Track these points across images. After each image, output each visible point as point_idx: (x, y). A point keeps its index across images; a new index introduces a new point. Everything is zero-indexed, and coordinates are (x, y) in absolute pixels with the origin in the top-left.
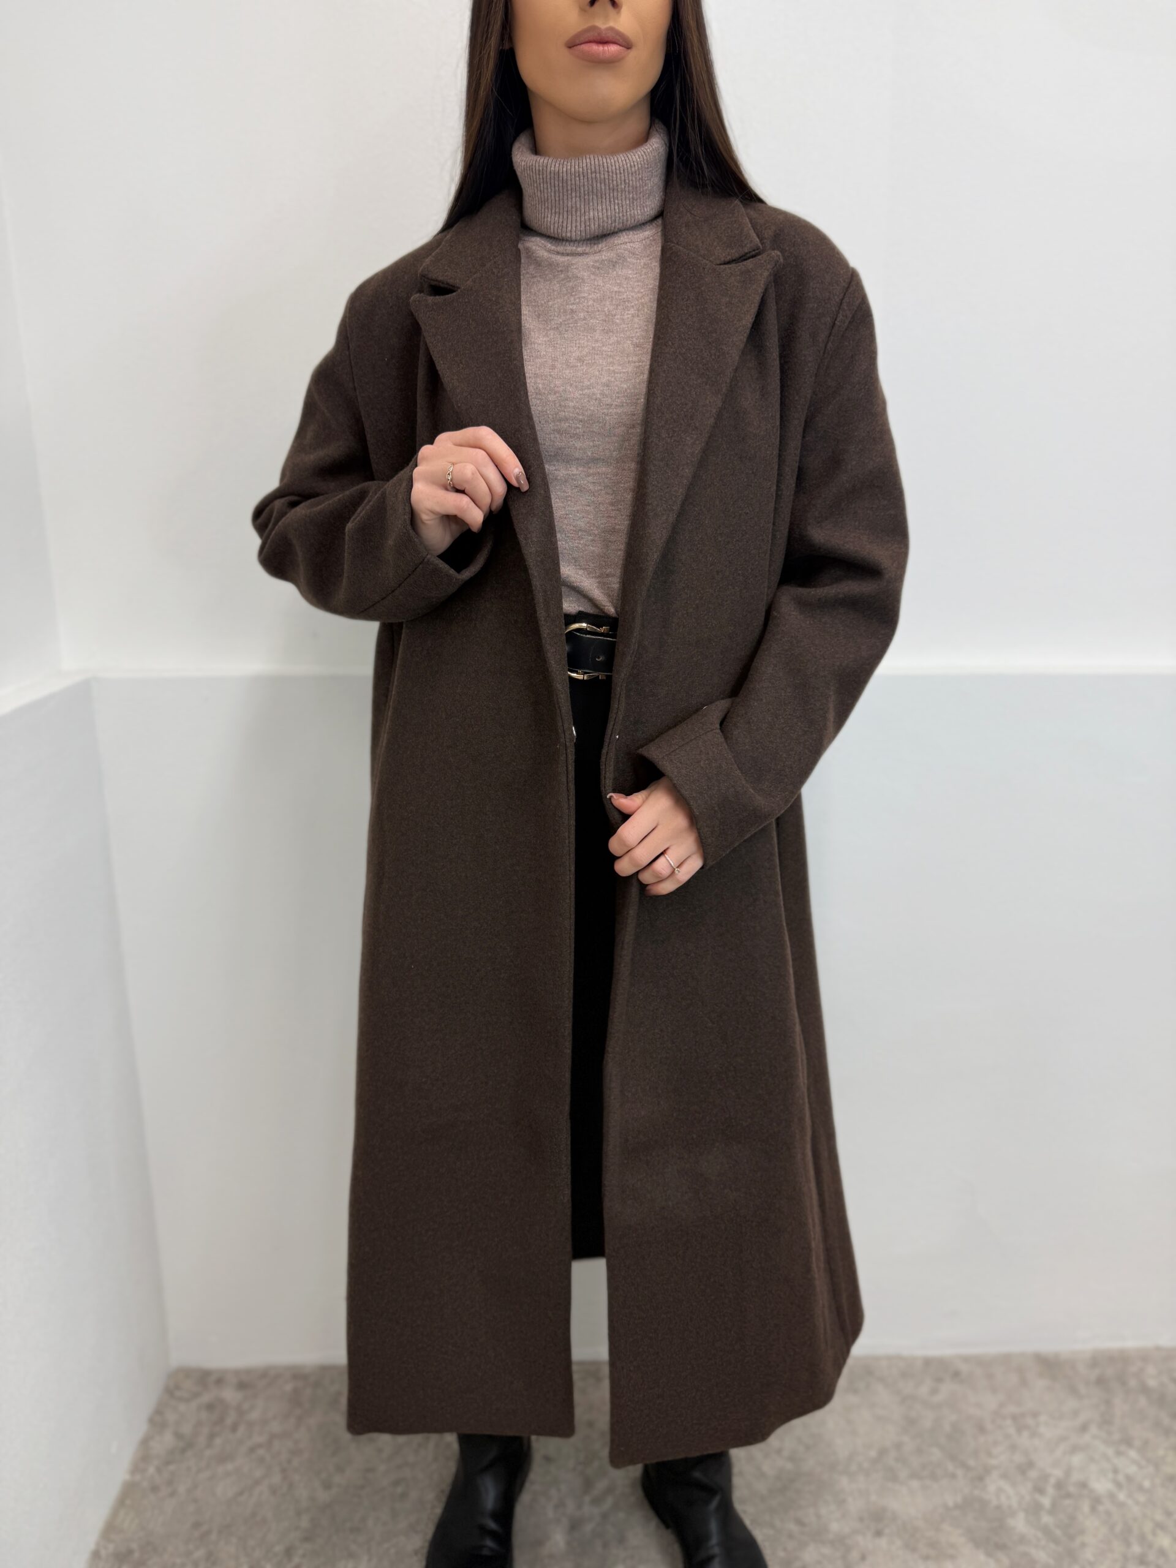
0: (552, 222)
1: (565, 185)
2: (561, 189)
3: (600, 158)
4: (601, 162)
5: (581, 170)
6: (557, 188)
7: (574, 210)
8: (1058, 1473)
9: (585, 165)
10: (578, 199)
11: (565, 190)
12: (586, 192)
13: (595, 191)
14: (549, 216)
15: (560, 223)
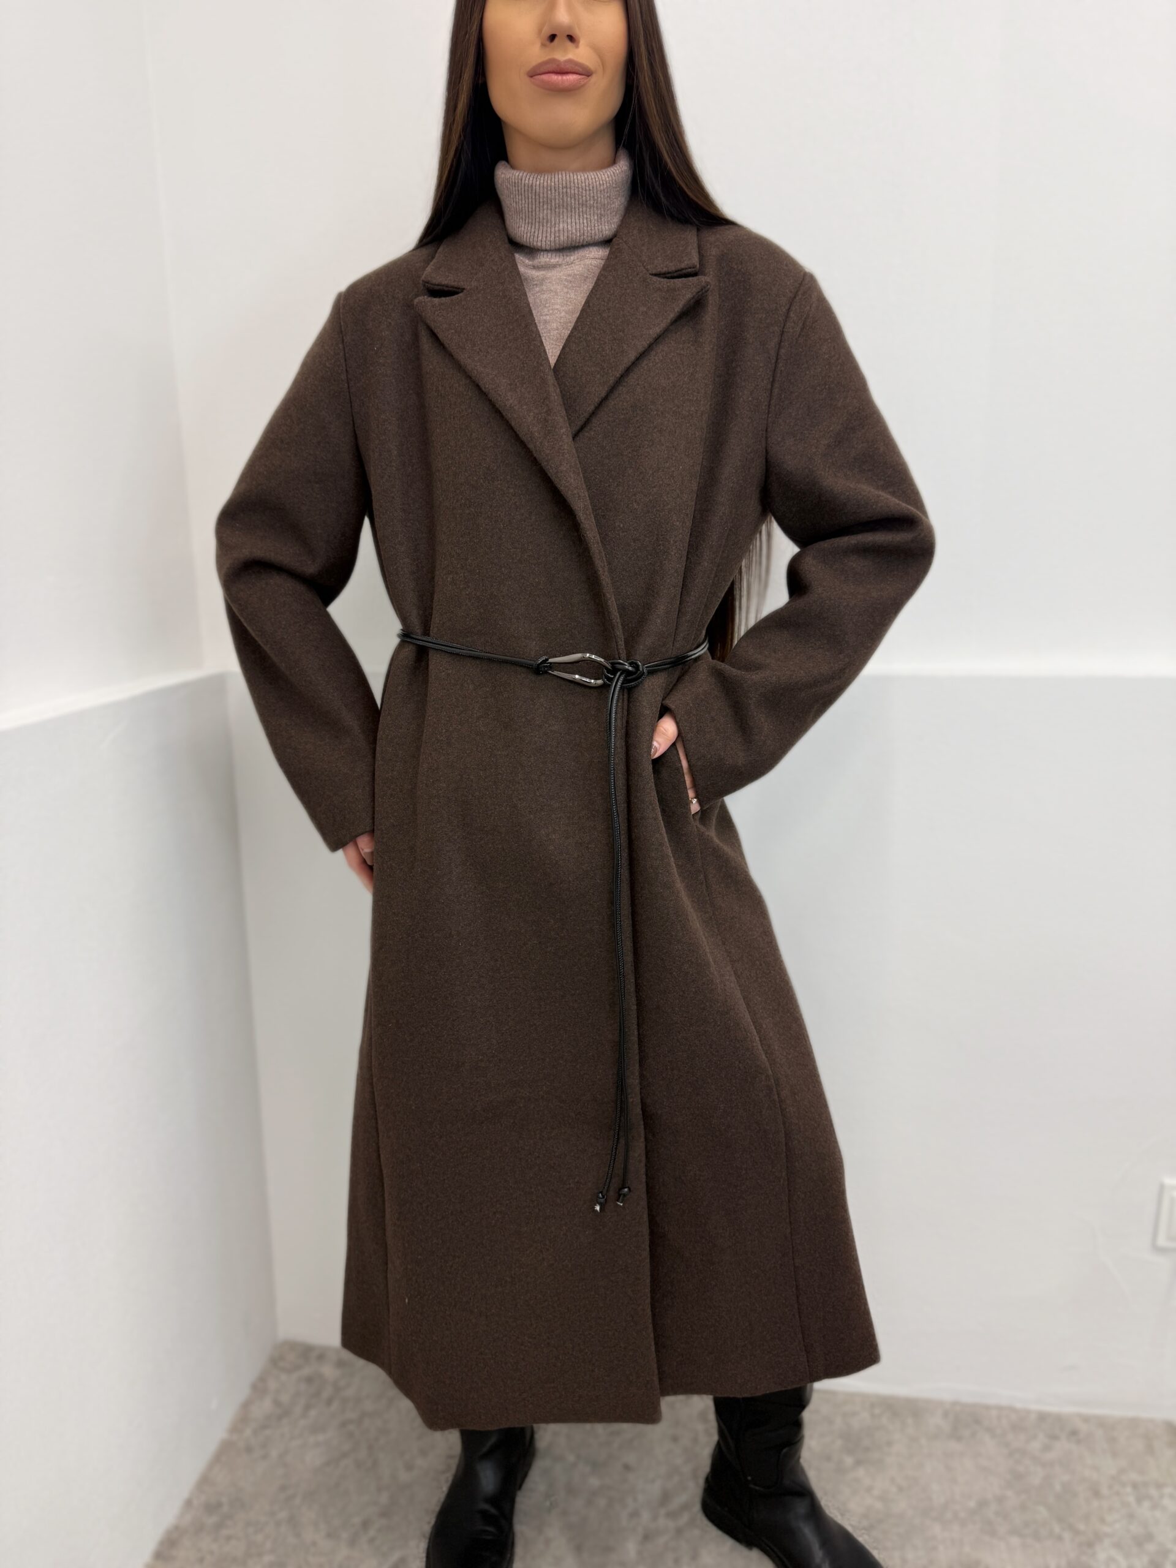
0: (526, 232)
1: (537, 197)
2: (534, 201)
3: (571, 175)
4: (572, 179)
5: (553, 184)
6: (530, 200)
7: (545, 221)
9: (556, 180)
10: (549, 211)
11: (537, 203)
12: (557, 206)
13: (565, 205)
14: (523, 225)
15: (532, 233)
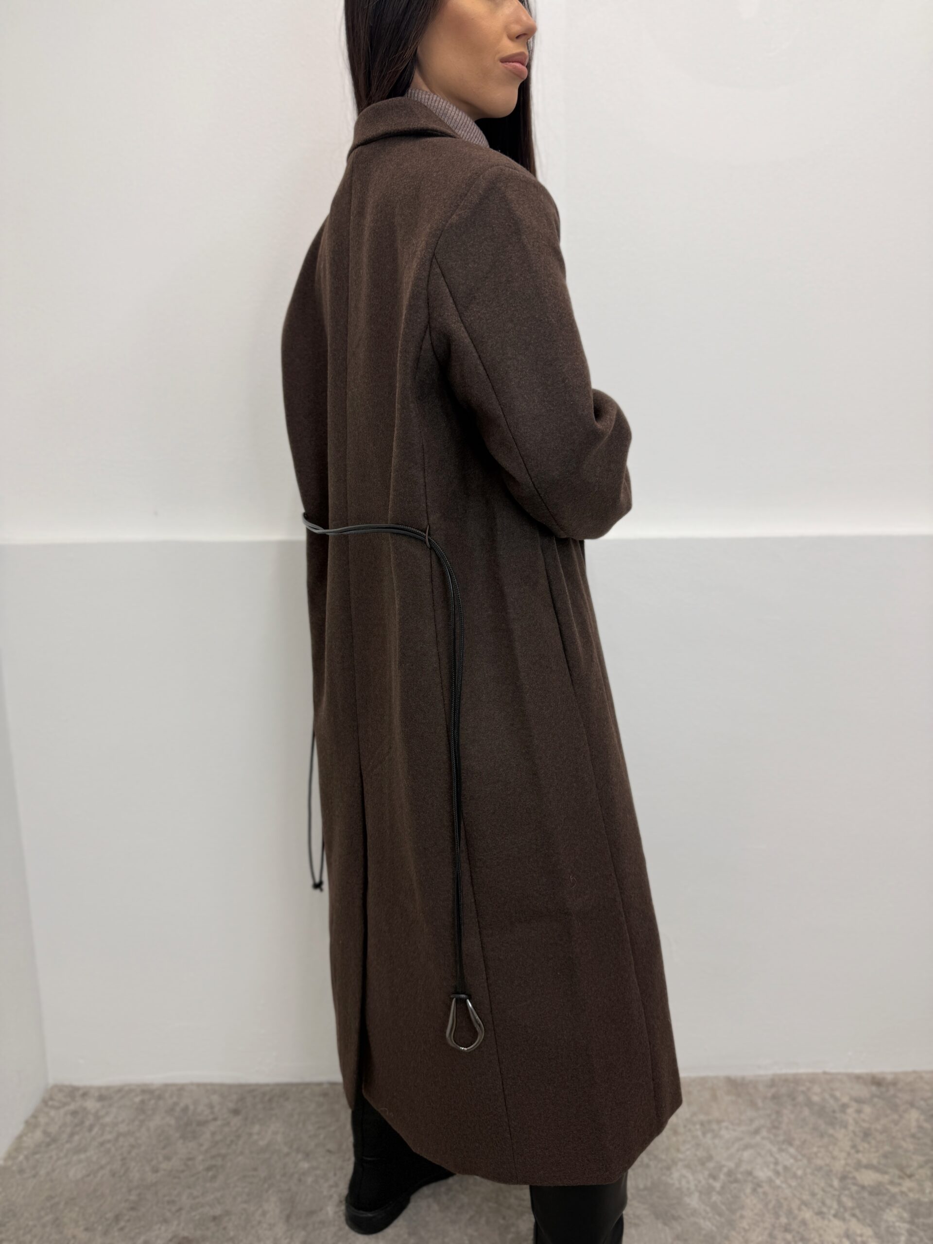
8: (731, 1165)
